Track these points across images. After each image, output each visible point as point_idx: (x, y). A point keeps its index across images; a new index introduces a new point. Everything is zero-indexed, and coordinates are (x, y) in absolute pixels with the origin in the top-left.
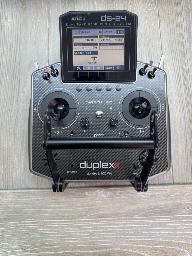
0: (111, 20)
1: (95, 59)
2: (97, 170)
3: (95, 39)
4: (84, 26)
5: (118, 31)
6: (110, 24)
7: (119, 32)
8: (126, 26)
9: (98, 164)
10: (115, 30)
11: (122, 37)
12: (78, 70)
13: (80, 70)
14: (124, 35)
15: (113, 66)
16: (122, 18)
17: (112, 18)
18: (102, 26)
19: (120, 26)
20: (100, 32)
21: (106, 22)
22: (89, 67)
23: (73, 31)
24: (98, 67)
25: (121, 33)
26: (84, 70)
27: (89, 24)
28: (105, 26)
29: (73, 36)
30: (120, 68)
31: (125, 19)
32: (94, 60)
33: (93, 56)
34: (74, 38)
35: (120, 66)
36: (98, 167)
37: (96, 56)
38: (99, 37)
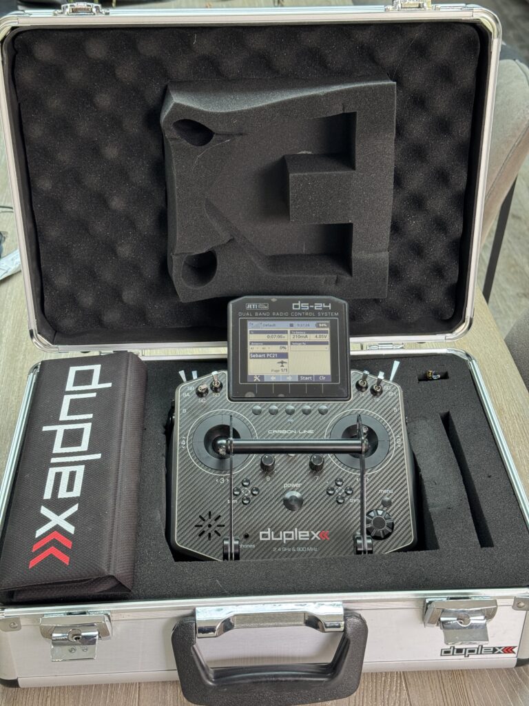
0: (308, 309)
1: (284, 364)
2: (291, 544)
3: (283, 335)
4: (266, 317)
5: (318, 323)
6: (307, 314)
7: (320, 325)
8: (331, 317)
9: (292, 532)
10: (315, 322)
11: (326, 332)
12: (255, 380)
13: (259, 380)
14: (328, 329)
15: (312, 376)
16: (324, 306)
17: (309, 305)
18: (295, 316)
19: (321, 316)
20: (292, 325)
21: (301, 311)
22: (274, 376)
23: (249, 322)
24: (288, 376)
25: (324, 327)
26: (265, 381)
27: (274, 314)
28: (298, 316)
29: (249, 330)
30: (324, 378)
31: (330, 306)
32: (282, 366)
33: (280, 360)
34: (250, 333)
35: (324, 376)
36: (292, 539)
37: (285, 360)
38: (289, 332)
